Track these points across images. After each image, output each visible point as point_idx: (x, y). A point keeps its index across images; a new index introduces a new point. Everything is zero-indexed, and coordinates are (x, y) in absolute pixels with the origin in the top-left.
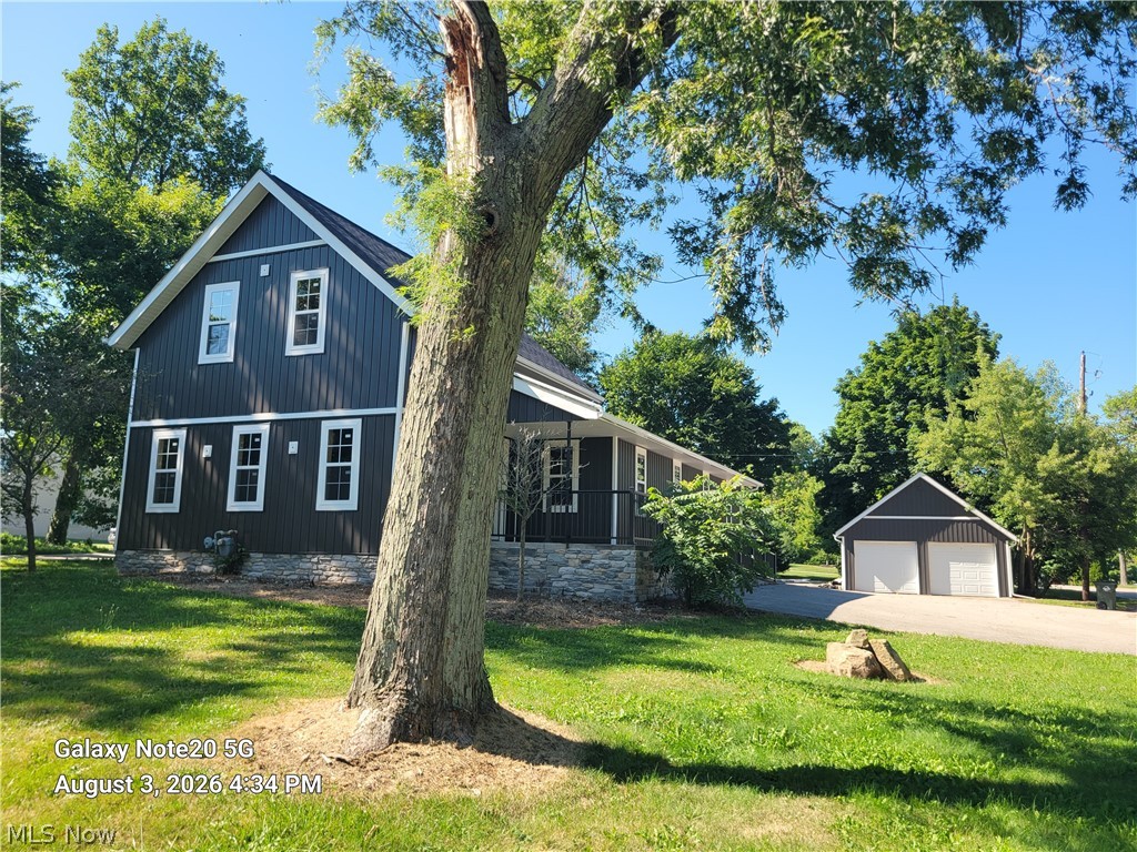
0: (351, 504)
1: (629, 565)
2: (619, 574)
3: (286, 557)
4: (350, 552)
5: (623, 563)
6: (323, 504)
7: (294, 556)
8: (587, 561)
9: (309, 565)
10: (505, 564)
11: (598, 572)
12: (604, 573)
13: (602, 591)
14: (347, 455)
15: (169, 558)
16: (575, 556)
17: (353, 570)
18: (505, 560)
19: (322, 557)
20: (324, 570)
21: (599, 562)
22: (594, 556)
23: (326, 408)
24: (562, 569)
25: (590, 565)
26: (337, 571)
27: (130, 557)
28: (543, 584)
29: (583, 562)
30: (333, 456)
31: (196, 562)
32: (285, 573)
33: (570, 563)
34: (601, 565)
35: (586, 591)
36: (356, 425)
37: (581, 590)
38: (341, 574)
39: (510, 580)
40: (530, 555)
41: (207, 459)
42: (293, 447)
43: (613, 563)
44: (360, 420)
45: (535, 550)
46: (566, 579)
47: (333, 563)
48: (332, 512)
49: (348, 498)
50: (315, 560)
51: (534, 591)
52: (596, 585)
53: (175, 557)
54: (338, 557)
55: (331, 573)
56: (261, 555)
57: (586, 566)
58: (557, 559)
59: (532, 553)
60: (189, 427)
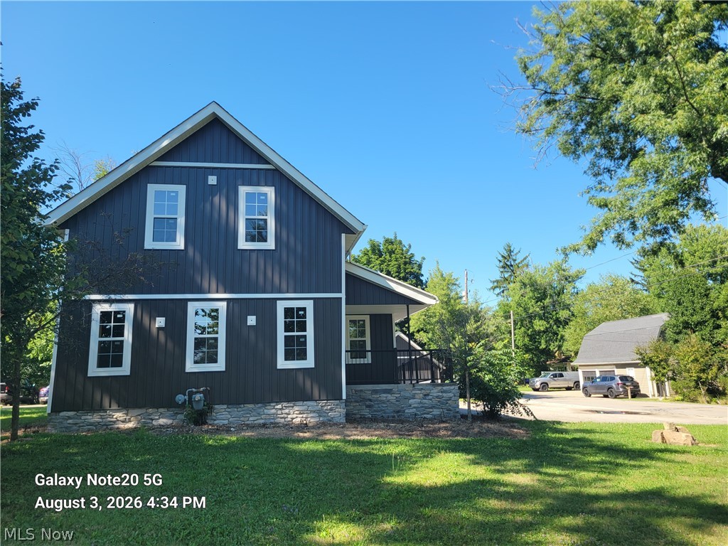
0: (310, 362)
1: (455, 396)
2: (449, 402)
3: (251, 406)
4: (311, 399)
5: (451, 395)
6: (282, 363)
7: (260, 405)
8: (428, 395)
9: (273, 411)
10: (370, 400)
11: (435, 401)
12: (439, 401)
13: (438, 413)
14: (303, 327)
15: (119, 415)
16: (419, 392)
17: (314, 412)
18: (370, 397)
19: (285, 404)
20: (289, 414)
21: (435, 395)
22: (432, 391)
23: (280, 292)
24: (411, 401)
25: (430, 397)
26: (300, 414)
27: (69, 418)
28: (398, 412)
29: (425, 395)
30: (288, 327)
31: (152, 417)
32: (251, 419)
33: (417, 396)
34: (437, 397)
35: (428, 414)
36: (309, 305)
37: (425, 414)
38: (304, 416)
39: (375, 411)
40: (389, 393)
41: (159, 329)
42: (252, 320)
43: (444, 395)
44: (312, 301)
45: (391, 390)
46: (414, 407)
47: (296, 408)
48: (293, 369)
49: (306, 359)
50: (279, 406)
51: (394, 417)
52: (435, 410)
53: (127, 414)
54: (301, 403)
55: (295, 416)
56: (225, 406)
57: (427, 398)
58: (407, 395)
59: (389, 392)
60: (135, 301)
